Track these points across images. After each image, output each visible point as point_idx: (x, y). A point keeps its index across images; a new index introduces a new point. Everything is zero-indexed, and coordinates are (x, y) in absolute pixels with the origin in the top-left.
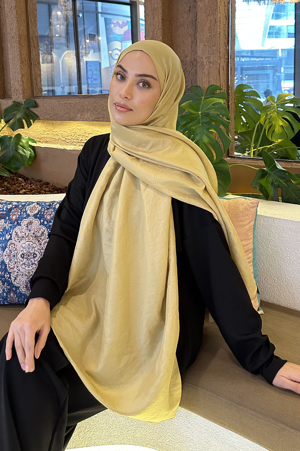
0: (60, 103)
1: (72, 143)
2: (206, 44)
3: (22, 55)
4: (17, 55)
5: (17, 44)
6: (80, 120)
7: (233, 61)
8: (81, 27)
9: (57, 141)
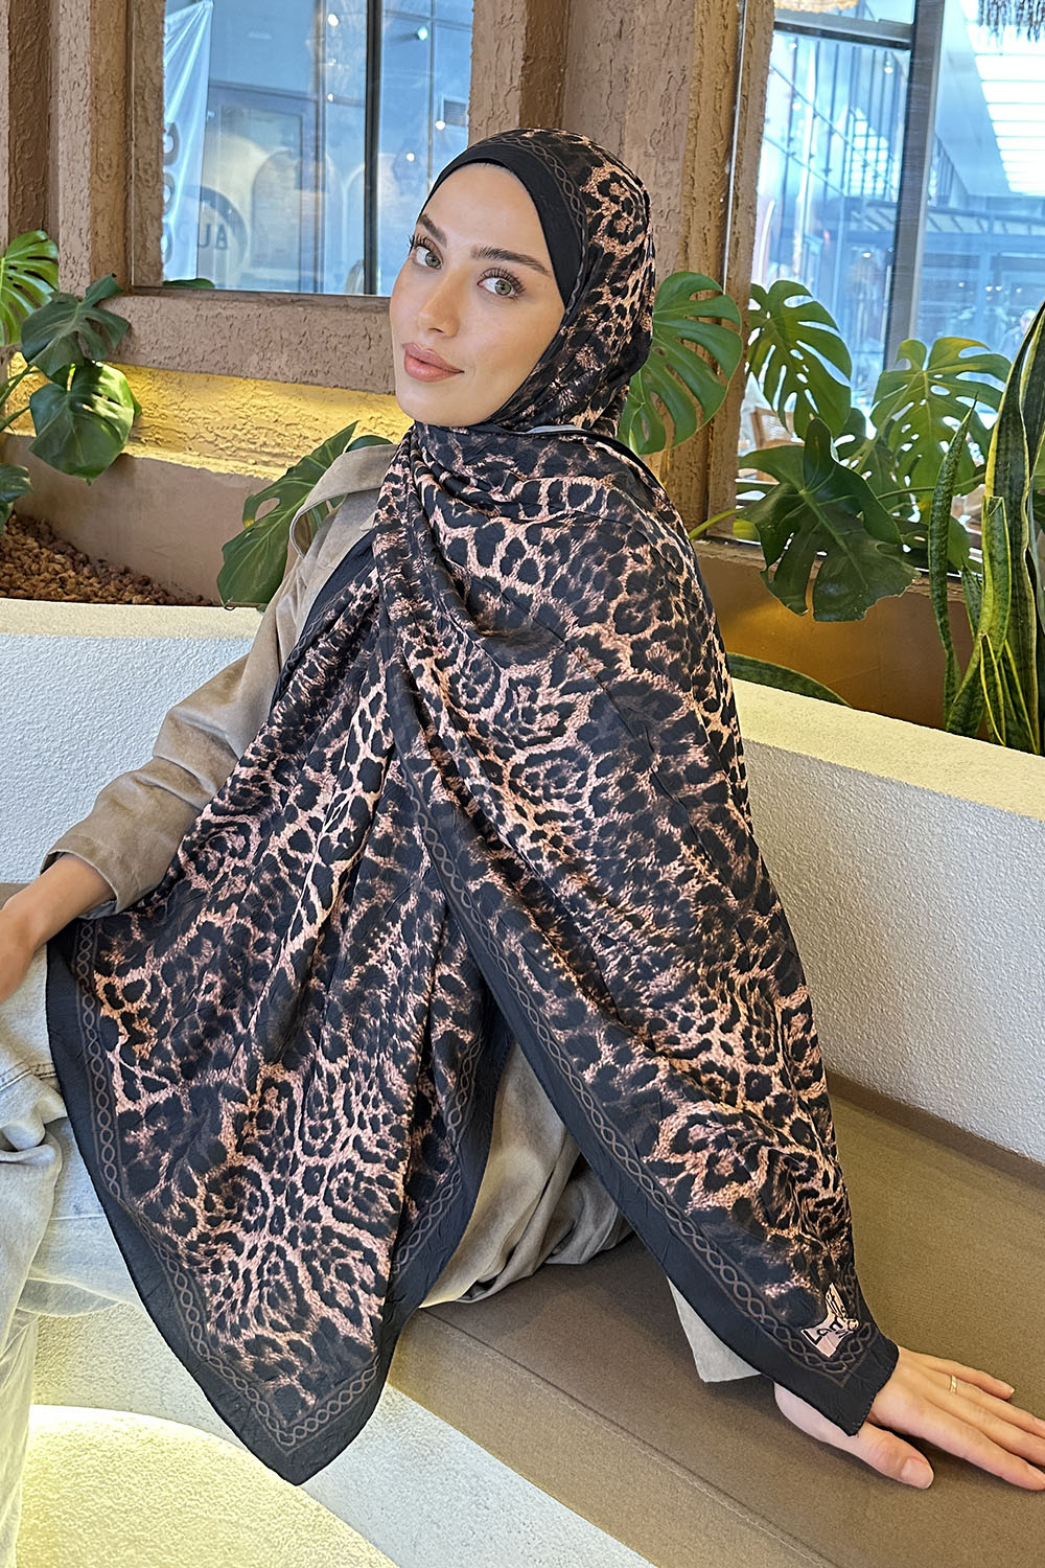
0: (199, 312)
1: (235, 452)
2: (650, 150)
3: (98, 145)
4: (82, 145)
5: (87, 108)
6: (258, 376)
7: (745, 214)
8: (425, 75)
9: (190, 443)
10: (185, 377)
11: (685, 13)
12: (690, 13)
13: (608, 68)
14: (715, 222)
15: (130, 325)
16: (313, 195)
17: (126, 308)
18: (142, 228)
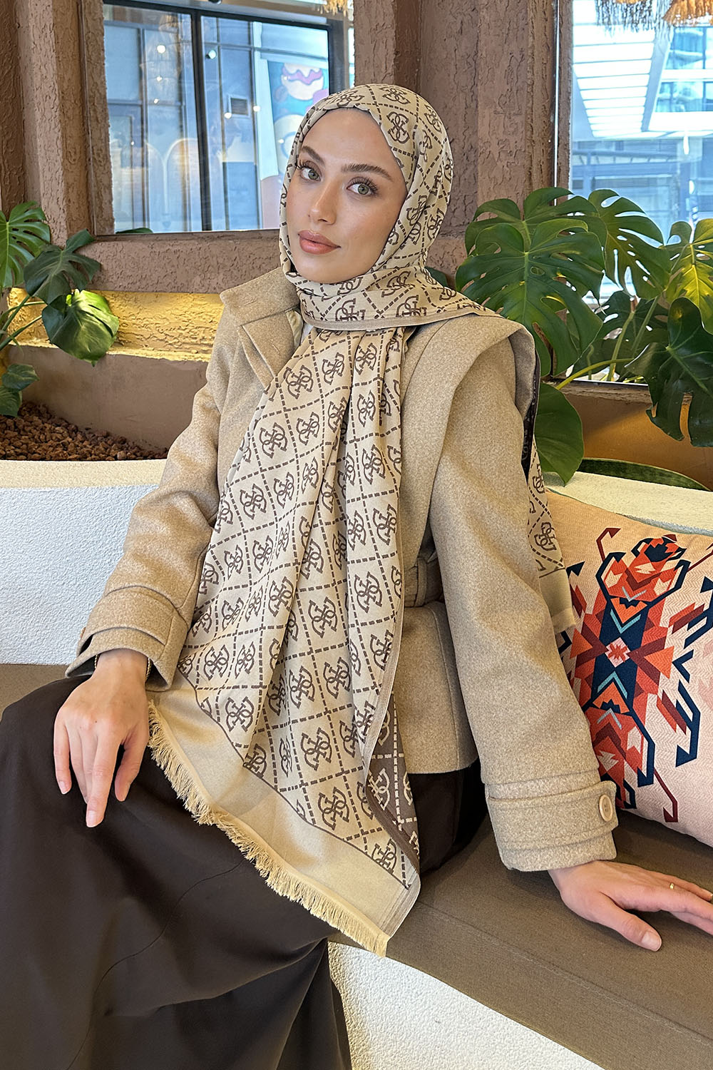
0: (153, 250)
1: (181, 345)
2: (499, 109)
3: (66, 139)
4: (55, 140)
5: (57, 114)
6: (201, 291)
7: (563, 150)
8: (215, 83)
9: (146, 342)
10: (139, 296)
12: (524, 11)
13: (453, 56)
14: (546, 157)
15: (101, 265)
16: (140, 170)
17: (96, 252)
18: (99, 195)
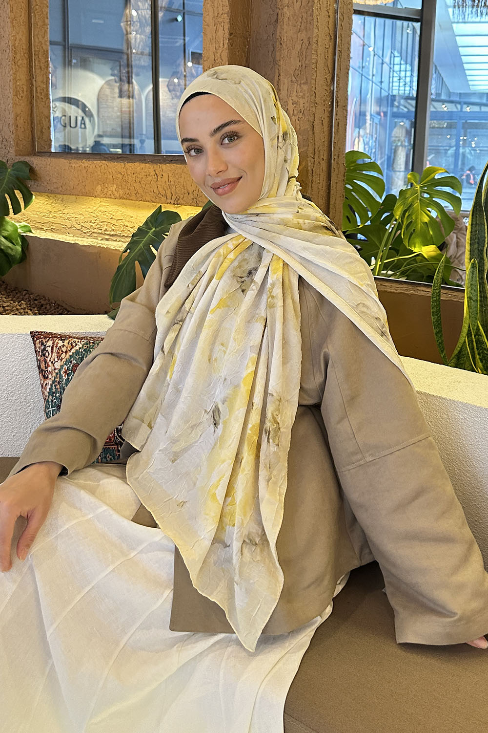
0: (71, 165)
1: (91, 234)
3: (16, 82)
4: (8, 82)
5: (10, 63)
6: (101, 196)
7: (342, 110)
8: (181, 39)
9: (68, 230)
10: (65, 197)
11: (309, 10)
12: (311, 10)
13: (272, 38)
14: (327, 114)
15: (37, 172)
16: (128, 100)
18: (40, 122)
